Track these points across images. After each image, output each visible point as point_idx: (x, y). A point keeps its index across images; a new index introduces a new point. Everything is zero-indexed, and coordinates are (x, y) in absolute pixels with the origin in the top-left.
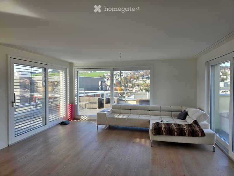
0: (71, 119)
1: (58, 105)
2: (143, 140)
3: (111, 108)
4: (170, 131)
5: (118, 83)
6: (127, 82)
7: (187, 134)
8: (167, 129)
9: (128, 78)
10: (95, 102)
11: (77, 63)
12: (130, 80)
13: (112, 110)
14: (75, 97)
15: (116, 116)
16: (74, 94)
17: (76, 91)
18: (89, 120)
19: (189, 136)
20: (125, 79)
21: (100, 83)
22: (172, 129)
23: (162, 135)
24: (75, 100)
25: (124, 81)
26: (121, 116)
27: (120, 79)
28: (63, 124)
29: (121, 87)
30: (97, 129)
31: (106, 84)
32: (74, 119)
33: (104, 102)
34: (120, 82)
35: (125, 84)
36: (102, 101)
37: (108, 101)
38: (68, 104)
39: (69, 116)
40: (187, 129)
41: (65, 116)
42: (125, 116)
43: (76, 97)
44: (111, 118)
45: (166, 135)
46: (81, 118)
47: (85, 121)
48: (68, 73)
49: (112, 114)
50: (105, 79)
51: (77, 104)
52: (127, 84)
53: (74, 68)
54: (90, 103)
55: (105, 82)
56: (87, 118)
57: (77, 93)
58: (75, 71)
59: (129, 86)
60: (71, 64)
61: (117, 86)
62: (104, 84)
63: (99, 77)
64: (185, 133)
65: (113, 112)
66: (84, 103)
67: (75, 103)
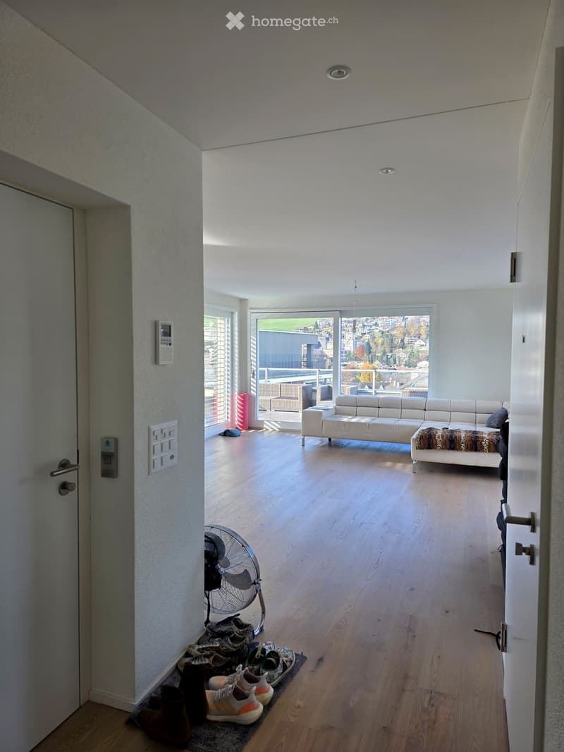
0: (243, 428)
1: (214, 401)
2: (399, 465)
3: (335, 405)
4: (452, 443)
5: (363, 351)
6: (392, 347)
7: (486, 447)
8: (447, 437)
9: (394, 332)
10: (294, 396)
11: (258, 299)
12: (402, 341)
13: (335, 408)
14: (252, 379)
15: (345, 419)
16: (249, 371)
17: (254, 365)
18: (282, 431)
19: (489, 451)
20: (387, 336)
21: (304, 348)
22: (456, 437)
23: (436, 449)
24: (251, 385)
25: (383, 344)
26: (354, 420)
27: (367, 337)
28: (227, 434)
29: (372, 362)
30: (303, 445)
31: (322, 352)
32: (250, 428)
33: (318, 396)
34: (370, 348)
35: (384, 353)
36: (311, 394)
37: (327, 395)
38: (236, 393)
39: (238, 420)
40: (487, 437)
41: (229, 420)
42: (364, 420)
43: (253, 377)
44: (333, 421)
45: (443, 449)
46: (265, 426)
47: (273, 433)
48: (236, 324)
49: (337, 416)
50: (321, 336)
51: (255, 394)
52: (391, 351)
53: (249, 311)
54: (281, 397)
55: (319, 345)
56: (279, 426)
57: (255, 368)
58: (251, 318)
59: (397, 360)
60: (243, 301)
61: (357, 359)
62: (315, 352)
63: (301, 332)
64: (481, 444)
65: (337, 412)
66: (268, 398)
67: (252, 392)
